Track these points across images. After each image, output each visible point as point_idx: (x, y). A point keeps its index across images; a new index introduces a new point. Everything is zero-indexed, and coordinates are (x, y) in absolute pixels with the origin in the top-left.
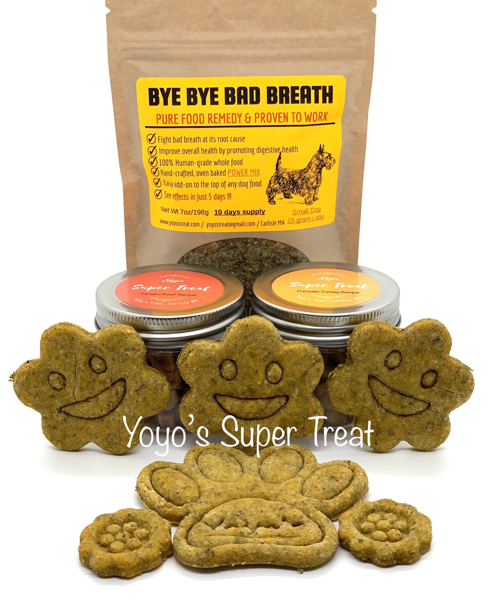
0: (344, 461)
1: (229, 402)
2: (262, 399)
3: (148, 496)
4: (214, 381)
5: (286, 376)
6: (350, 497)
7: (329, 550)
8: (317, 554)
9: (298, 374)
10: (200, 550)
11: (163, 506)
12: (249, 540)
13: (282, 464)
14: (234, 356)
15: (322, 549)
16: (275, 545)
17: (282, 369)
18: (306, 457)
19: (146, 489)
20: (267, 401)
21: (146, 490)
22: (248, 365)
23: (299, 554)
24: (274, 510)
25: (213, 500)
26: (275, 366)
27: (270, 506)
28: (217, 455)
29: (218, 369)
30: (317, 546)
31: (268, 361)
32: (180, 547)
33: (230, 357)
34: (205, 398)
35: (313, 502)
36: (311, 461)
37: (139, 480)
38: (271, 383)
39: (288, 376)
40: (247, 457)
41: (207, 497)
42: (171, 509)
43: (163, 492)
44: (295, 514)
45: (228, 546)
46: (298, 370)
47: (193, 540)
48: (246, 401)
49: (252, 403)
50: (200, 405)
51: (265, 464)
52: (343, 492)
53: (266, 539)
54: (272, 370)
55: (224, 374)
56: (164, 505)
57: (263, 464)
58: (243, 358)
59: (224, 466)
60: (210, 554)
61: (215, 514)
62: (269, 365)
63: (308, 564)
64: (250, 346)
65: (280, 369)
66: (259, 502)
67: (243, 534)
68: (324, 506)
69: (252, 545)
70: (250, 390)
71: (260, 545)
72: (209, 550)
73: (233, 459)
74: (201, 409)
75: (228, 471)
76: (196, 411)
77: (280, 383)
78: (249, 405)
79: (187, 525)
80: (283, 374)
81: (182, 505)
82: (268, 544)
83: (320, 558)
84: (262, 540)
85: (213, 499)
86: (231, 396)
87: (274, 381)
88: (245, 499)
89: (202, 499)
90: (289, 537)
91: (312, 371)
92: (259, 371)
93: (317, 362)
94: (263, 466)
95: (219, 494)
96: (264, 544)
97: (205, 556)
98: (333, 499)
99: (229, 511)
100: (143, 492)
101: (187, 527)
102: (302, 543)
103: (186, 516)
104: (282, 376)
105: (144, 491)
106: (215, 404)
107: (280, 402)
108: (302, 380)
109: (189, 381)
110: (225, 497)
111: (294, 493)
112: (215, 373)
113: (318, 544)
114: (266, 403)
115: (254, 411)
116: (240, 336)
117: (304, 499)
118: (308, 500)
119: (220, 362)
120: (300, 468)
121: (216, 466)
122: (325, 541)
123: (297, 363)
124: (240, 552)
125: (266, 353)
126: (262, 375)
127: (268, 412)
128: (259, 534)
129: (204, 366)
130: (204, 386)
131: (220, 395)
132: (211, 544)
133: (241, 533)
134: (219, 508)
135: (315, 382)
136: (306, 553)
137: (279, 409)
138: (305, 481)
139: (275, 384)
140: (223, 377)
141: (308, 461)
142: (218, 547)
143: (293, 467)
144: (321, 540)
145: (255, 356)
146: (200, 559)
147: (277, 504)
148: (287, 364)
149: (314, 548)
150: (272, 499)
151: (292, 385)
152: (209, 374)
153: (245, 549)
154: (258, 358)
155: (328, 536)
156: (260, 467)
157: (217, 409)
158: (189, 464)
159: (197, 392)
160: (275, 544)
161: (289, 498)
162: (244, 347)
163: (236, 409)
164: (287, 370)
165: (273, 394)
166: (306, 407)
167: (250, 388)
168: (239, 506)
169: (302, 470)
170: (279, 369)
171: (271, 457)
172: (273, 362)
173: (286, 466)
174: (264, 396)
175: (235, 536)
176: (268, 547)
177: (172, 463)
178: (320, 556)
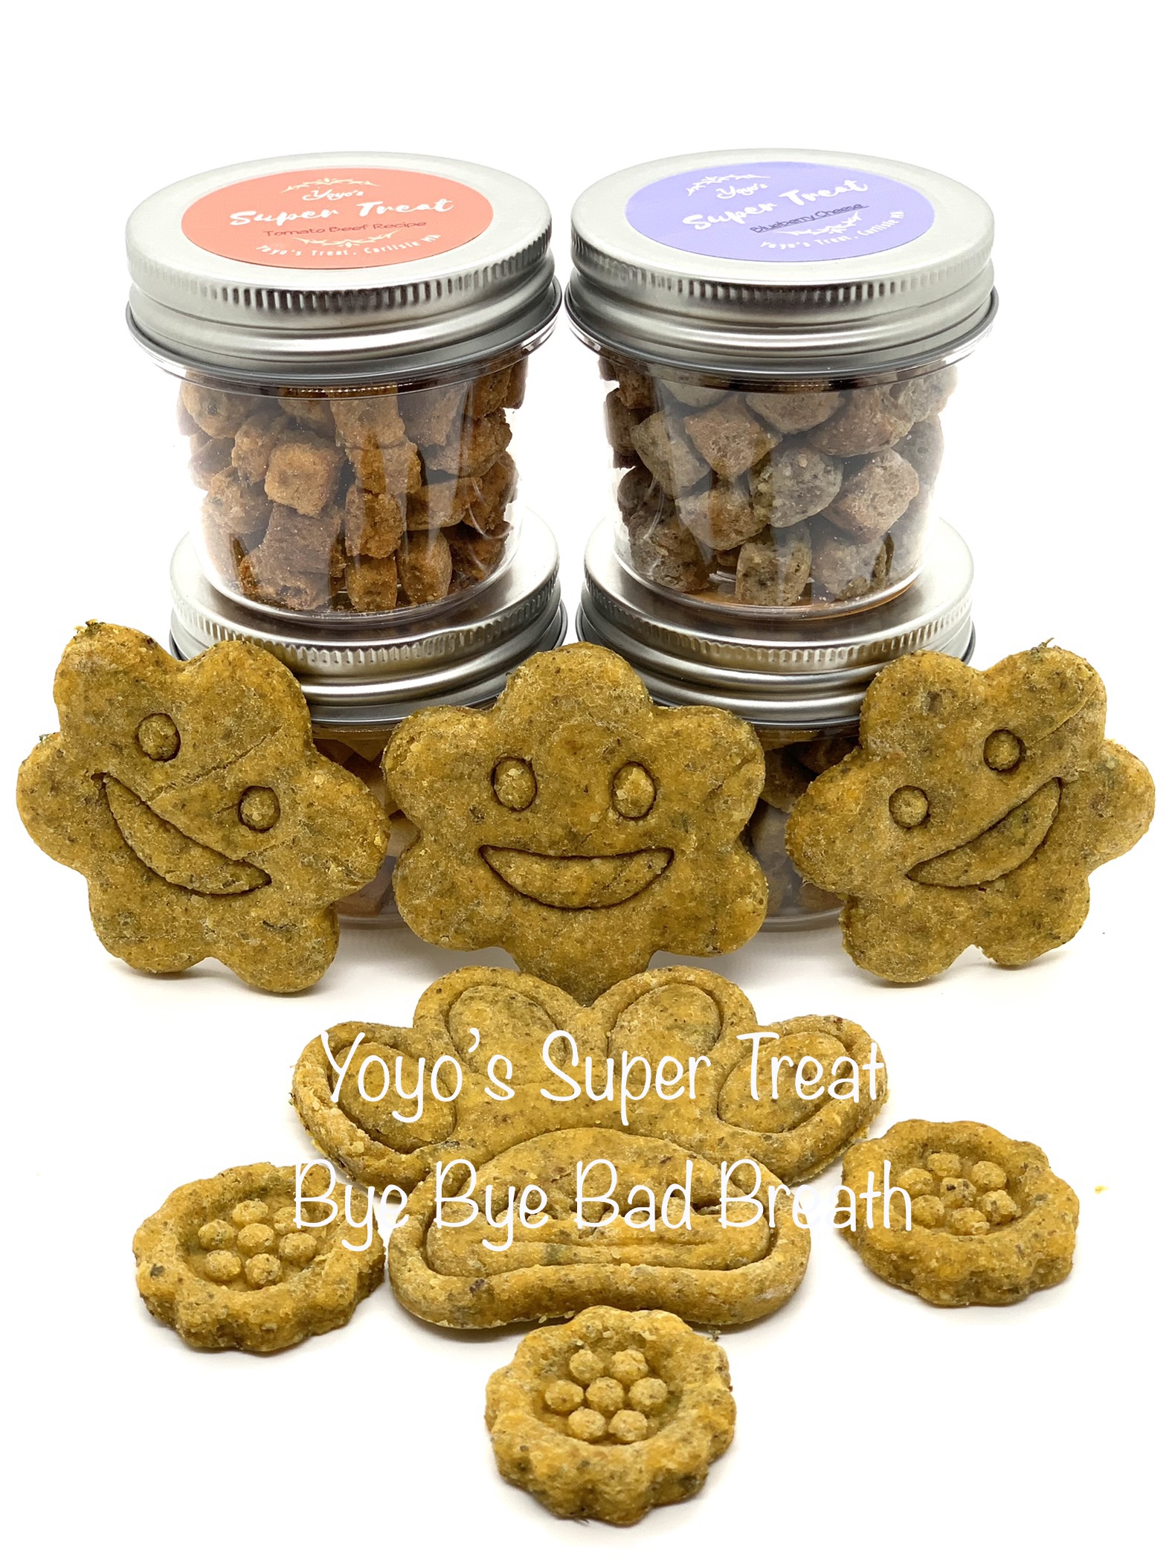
0: (827, 1019)
1: (518, 868)
2: (603, 857)
3: (323, 1125)
4: (476, 815)
5: (664, 799)
6: (840, 1123)
7: (787, 1281)
8: (756, 1291)
9: (695, 795)
10: (457, 1284)
11: (363, 1154)
12: (583, 1252)
13: (668, 1029)
14: (525, 749)
15: (771, 1277)
16: (650, 1268)
17: (655, 781)
18: (729, 1007)
19: (316, 1104)
20: (618, 862)
21: (316, 1108)
22: (563, 772)
23: (711, 1294)
24: (647, 1165)
25: (489, 1137)
26: (636, 775)
27: (635, 1153)
28: (500, 1004)
29: (486, 783)
30: (758, 1271)
31: (616, 762)
32: (407, 1274)
33: (515, 752)
34: (457, 858)
35: (748, 1141)
36: (741, 1019)
37: (299, 1078)
38: (626, 817)
39: (671, 801)
40: (577, 1007)
41: (474, 1128)
42: (383, 1162)
43: (361, 1112)
44: (702, 1175)
45: (528, 1271)
46: (696, 785)
47: (439, 1253)
48: (562, 864)
49: (577, 869)
50: (444, 874)
51: (622, 1027)
52: (823, 1112)
53: (627, 1250)
54: (627, 785)
55: (501, 796)
56: (363, 1150)
57: (617, 1029)
58: (549, 753)
59: (515, 1037)
60: (484, 1295)
61: (495, 1179)
62: (620, 770)
63: (734, 1316)
64: (566, 724)
65: (650, 782)
66: (608, 1140)
67: (568, 1235)
68: (775, 1150)
69: (589, 1268)
70: (573, 836)
71: (611, 1267)
72: (478, 1284)
73: (540, 1013)
74: (447, 885)
75: (527, 1050)
76: (434, 889)
77: (649, 817)
78: (569, 874)
79: (424, 1207)
80: (656, 793)
81: (408, 1152)
82: (632, 1265)
83: (765, 1300)
84: (616, 1253)
85: (489, 1132)
86: (523, 851)
87: (634, 814)
88: (571, 1133)
89: (462, 1133)
90: (685, 1243)
91: (734, 785)
92: (593, 789)
93: (746, 761)
94: (617, 1032)
95: (505, 1120)
96: (623, 1265)
97: (471, 1300)
98: (799, 1131)
99: (532, 1169)
100: (310, 1112)
101: (423, 1214)
102: (719, 1260)
103: (421, 1183)
104: (655, 799)
105: (313, 1110)
106: (483, 872)
107: (650, 867)
108: (706, 811)
109: (414, 813)
110: (520, 1127)
111: (697, 1113)
112: (480, 793)
113: (758, 1264)
114: (615, 869)
115: (584, 887)
116: (541, 699)
117: (724, 1131)
118: (733, 1135)
119: (492, 764)
120: (713, 1038)
121: (496, 1035)
122: (776, 1256)
123: (692, 767)
124: (561, 1289)
125: (610, 742)
126: (600, 797)
127: (620, 890)
128: (607, 1234)
129: (448, 776)
130: (451, 826)
131: (494, 848)
132: (485, 1265)
133: (562, 1233)
134: (506, 1159)
135: (742, 814)
136: (730, 1289)
137: (649, 884)
138: (725, 1077)
139: (636, 819)
140: (500, 803)
141: (735, 1020)
142: (505, 1275)
143: (695, 1037)
144: (766, 1253)
145: (580, 749)
146: (459, 1309)
147: (656, 1147)
148: (666, 770)
149: (750, 1277)
150: (642, 1131)
151: (682, 822)
152: (463, 797)
153: (571, 1282)
154: (590, 755)
155: (785, 1241)
156: (609, 1034)
157: (487, 886)
158: (428, 1031)
159: (435, 840)
160: (648, 1264)
161: (685, 1131)
162: (551, 727)
163: (538, 884)
164: (667, 785)
165: (632, 846)
166: (720, 879)
167: (570, 831)
168: (555, 1153)
169: (718, 1045)
170: (645, 784)
171: (639, 1007)
172: (630, 764)
173: (678, 1035)
174: (609, 852)
175: (546, 1242)
176: (633, 1275)
177: (383, 1026)
178: (764, 1296)
